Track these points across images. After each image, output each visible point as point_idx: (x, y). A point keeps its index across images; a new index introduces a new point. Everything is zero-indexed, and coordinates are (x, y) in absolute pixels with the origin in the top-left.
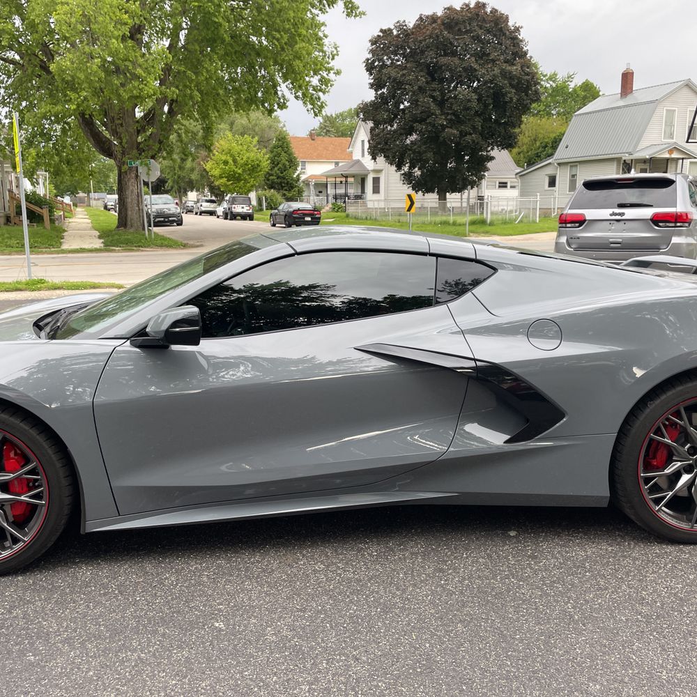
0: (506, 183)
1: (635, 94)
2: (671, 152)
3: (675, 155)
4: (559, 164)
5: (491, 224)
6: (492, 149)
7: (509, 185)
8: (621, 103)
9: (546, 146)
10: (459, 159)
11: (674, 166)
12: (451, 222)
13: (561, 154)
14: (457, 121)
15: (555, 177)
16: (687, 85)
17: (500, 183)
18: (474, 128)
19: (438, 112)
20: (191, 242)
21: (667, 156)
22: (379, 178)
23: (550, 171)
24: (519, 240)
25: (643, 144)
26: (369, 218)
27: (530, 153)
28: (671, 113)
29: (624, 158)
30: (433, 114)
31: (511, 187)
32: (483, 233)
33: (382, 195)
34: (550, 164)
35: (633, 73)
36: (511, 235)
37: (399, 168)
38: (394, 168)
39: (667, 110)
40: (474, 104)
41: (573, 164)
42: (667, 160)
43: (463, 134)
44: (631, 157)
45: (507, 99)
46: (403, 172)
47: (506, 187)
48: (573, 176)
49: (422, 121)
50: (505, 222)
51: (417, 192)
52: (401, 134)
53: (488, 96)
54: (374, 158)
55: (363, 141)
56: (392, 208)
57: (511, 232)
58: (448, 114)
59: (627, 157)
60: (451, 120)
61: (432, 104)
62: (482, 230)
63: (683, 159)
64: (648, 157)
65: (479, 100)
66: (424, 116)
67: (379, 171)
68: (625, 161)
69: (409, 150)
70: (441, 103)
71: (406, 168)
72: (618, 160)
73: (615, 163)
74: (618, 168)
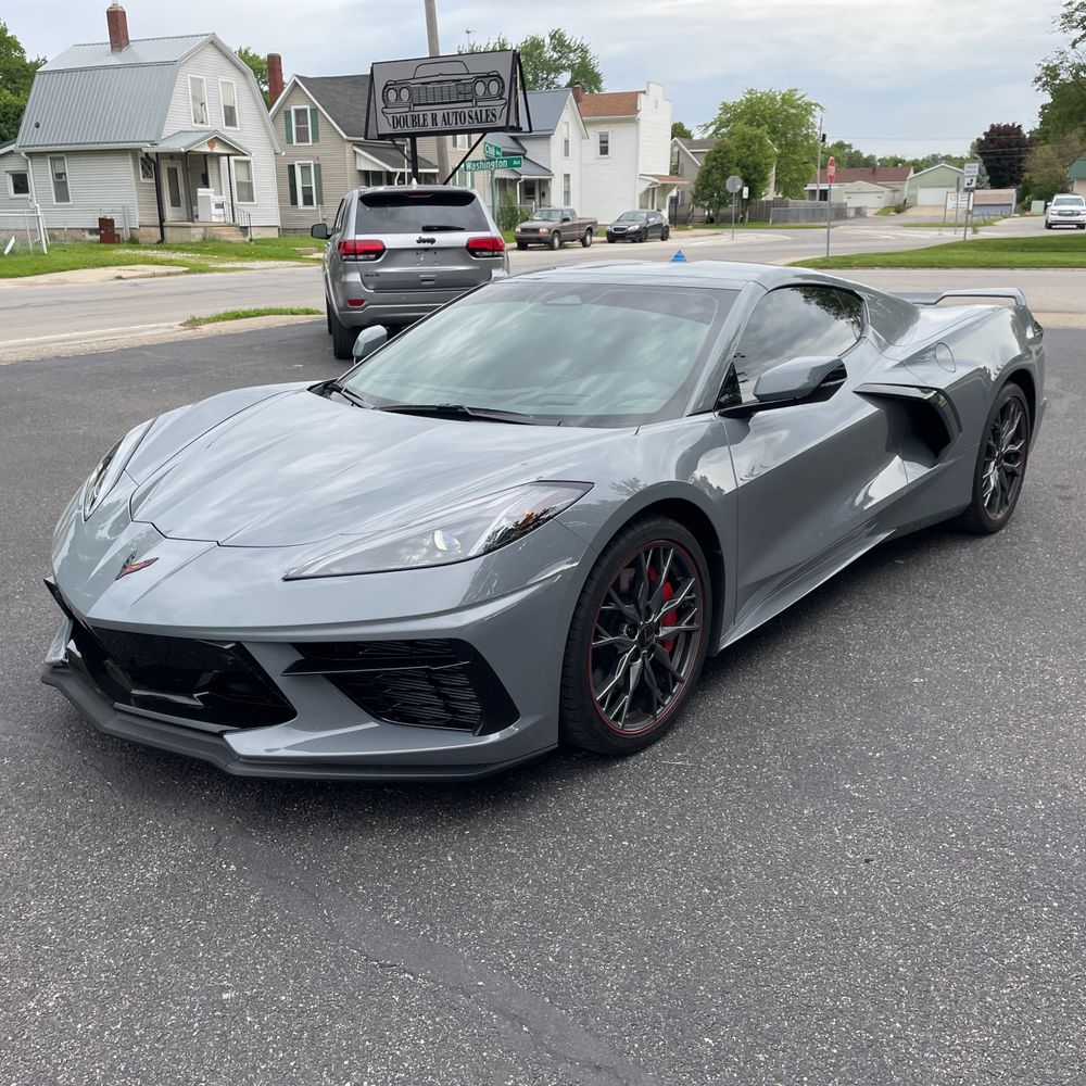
1: (134, 47)
2: (211, 143)
3: (218, 149)
4: (30, 154)
8: (114, 60)
11: (215, 166)
13: (27, 137)
15: (25, 175)
16: (212, 43)
21: (207, 149)
23: (14, 165)
25: (168, 130)
28: (197, 82)
29: (145, 150)
34: (12, 152)
35: (123, 13)
36: (20, 276)
39: (191, 78)
41: (57, 156)
42: (205, 155)
44: (156, 149)
48: (59, 176)
57: (17, 271)
59: (148, 149)
63: (228, 155)
64: (183, 150)
68: (146, 154)
72: (134, 152)
73: (130, 158)
74: (136, 166)
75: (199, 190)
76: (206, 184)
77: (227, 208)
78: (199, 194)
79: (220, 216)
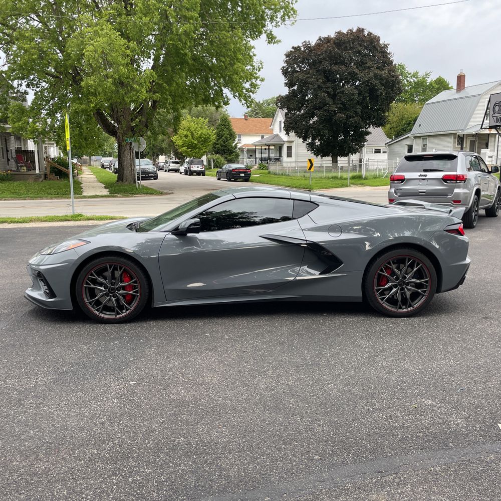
0: (380, 150)
1: (466, 90)
3: (494, 132)
4: (414, 137)
5: (366, 178)
6: (369, 127)
7: (382, 151)
8: (457, 96)
9: (410, 123)
10: (346, 134)
11: (493, 138)
12: (339, 177)
13: (416, 130)
14: (344, 108)
15: (412, 146)
17: (375, 150)
18: (356, 113)
19: (331, 103)
20: (165, 191)
21: (488, 132)
22: (291, 146)
23: (409, 142)
24: (383, 189)
25: (471, 124)
26: (284, 174)
27: (398, 128)
29: (458, 134)
30: (327, 104)
31: (383, 152)
32: (360, 184)
33: (293, 158)
34: (409, 137)
35: (465, 76)
36: (379, 186)
37: (305, 140)
38: (301, 140)
40: (356, 97)
41: (424, 138)
42: (489, 135)
43: (349, 117)
44: (463, 133)
45: (379, 93)
46: (307, 143)
47: (380, 152)
48: (424, 145)
49: (320, 108)
50: (375, 177)
51: (317, 156)
52: (306, 117)
53: (365, 92)
54: (288, 134)
55: (280, 122)
56: (299, 167)
57: (378, 184)
58: (338, 103)
59: (460, 133)
60: (340, 107)
61: (327, 97)
62: (359, 182)
64: (474, 133)
65: (359, 94)
66: (321, 105)
67: (291, 142)
68: (459, 135)
69: (312, 128)
70: (333, 97)
71: (310, 140)
72: (455, 135)
73: (453, 137)
74: (454, 141)
75: (482, 150)
76: (487, 147)
77: (494, 158)
78: (482, 152)
79: (490, 161)
